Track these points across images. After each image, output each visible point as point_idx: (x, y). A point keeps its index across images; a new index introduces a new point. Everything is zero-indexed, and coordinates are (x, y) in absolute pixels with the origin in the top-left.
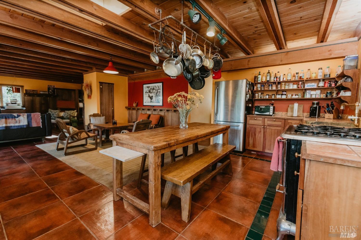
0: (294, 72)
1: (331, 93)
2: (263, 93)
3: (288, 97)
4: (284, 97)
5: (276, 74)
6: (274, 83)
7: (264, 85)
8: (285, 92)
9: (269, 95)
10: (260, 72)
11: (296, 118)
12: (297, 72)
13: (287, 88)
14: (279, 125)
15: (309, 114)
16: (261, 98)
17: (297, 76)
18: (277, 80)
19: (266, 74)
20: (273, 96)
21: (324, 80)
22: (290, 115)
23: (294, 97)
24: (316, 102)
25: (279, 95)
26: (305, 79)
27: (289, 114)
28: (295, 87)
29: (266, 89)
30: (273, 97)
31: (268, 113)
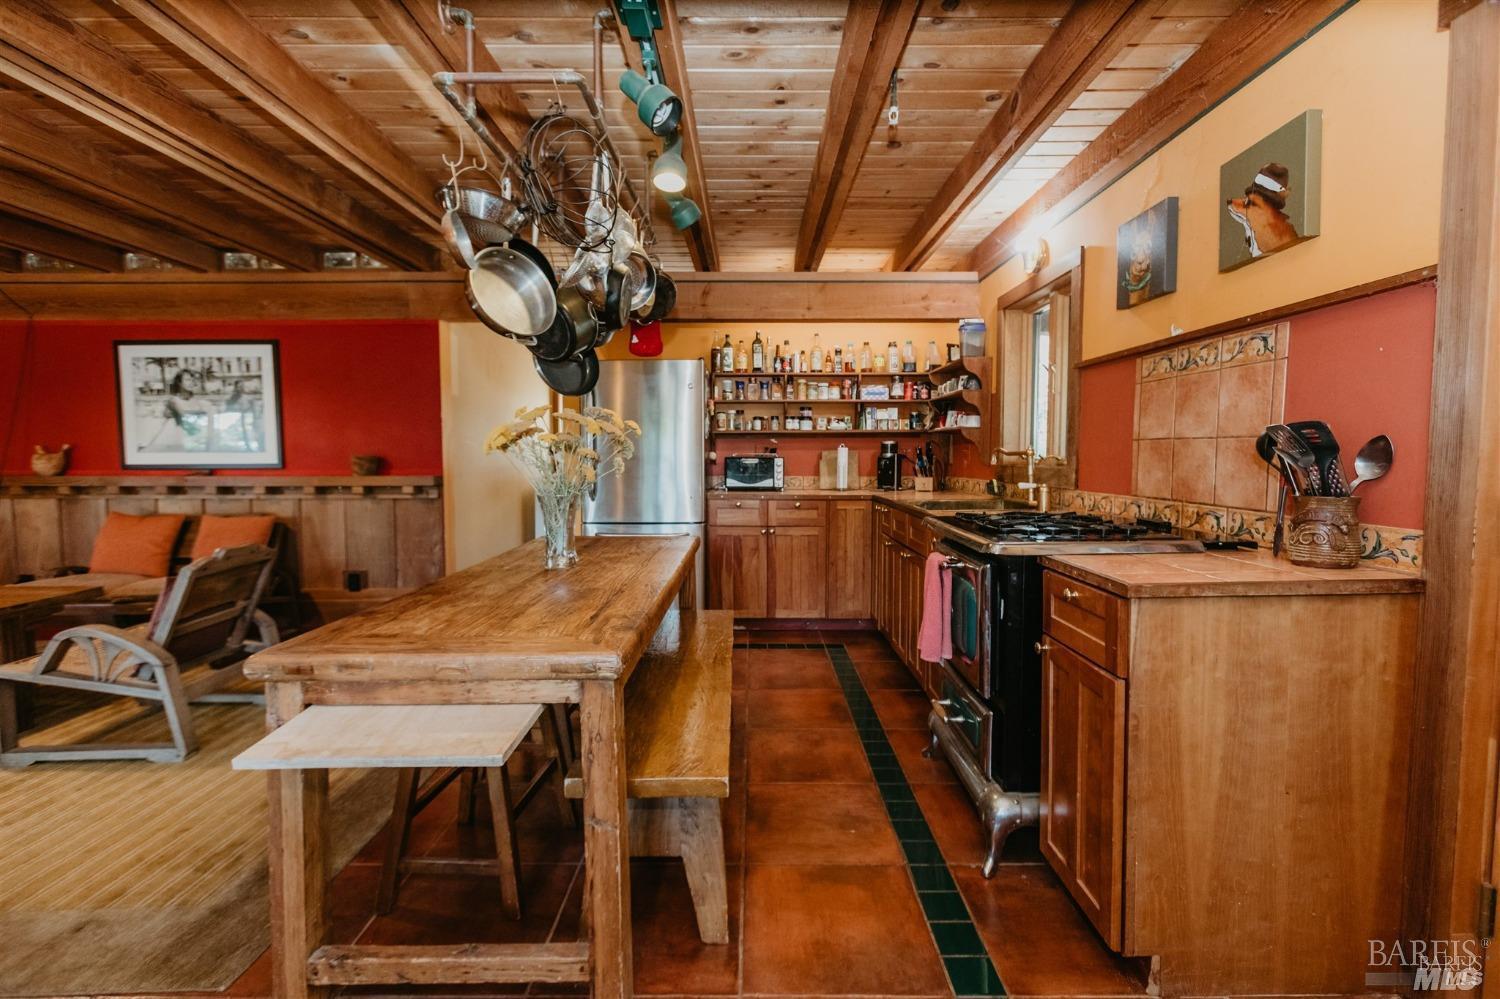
0: (829, 347)
1: (921, 418)
2: (743, 412)
3: (818, 428)
4: (807, 426)
5: (778, 347)
6: (776, 378)
7: (743, 383)
8: (810, 409)
9: (761, 419)
10: (727, 336)
11: (845, 493)
12: (837, 347)
13: (813, 396)
14: (813, 520)
15: (874, 478)
16: (737, 428)
17: (837, 359)
18: (783, 370)
19: (748, 345)
20: (775, 421)
21: (902, 378)
22: (827, 486)
23: (836, 426)
24: (889, 443)
25: (793, 418)
26: (858, 371)
27: (825, 481)
28: (834, 394)
29: (752, 397)
30: (775, 427)
31: (767, 483)
